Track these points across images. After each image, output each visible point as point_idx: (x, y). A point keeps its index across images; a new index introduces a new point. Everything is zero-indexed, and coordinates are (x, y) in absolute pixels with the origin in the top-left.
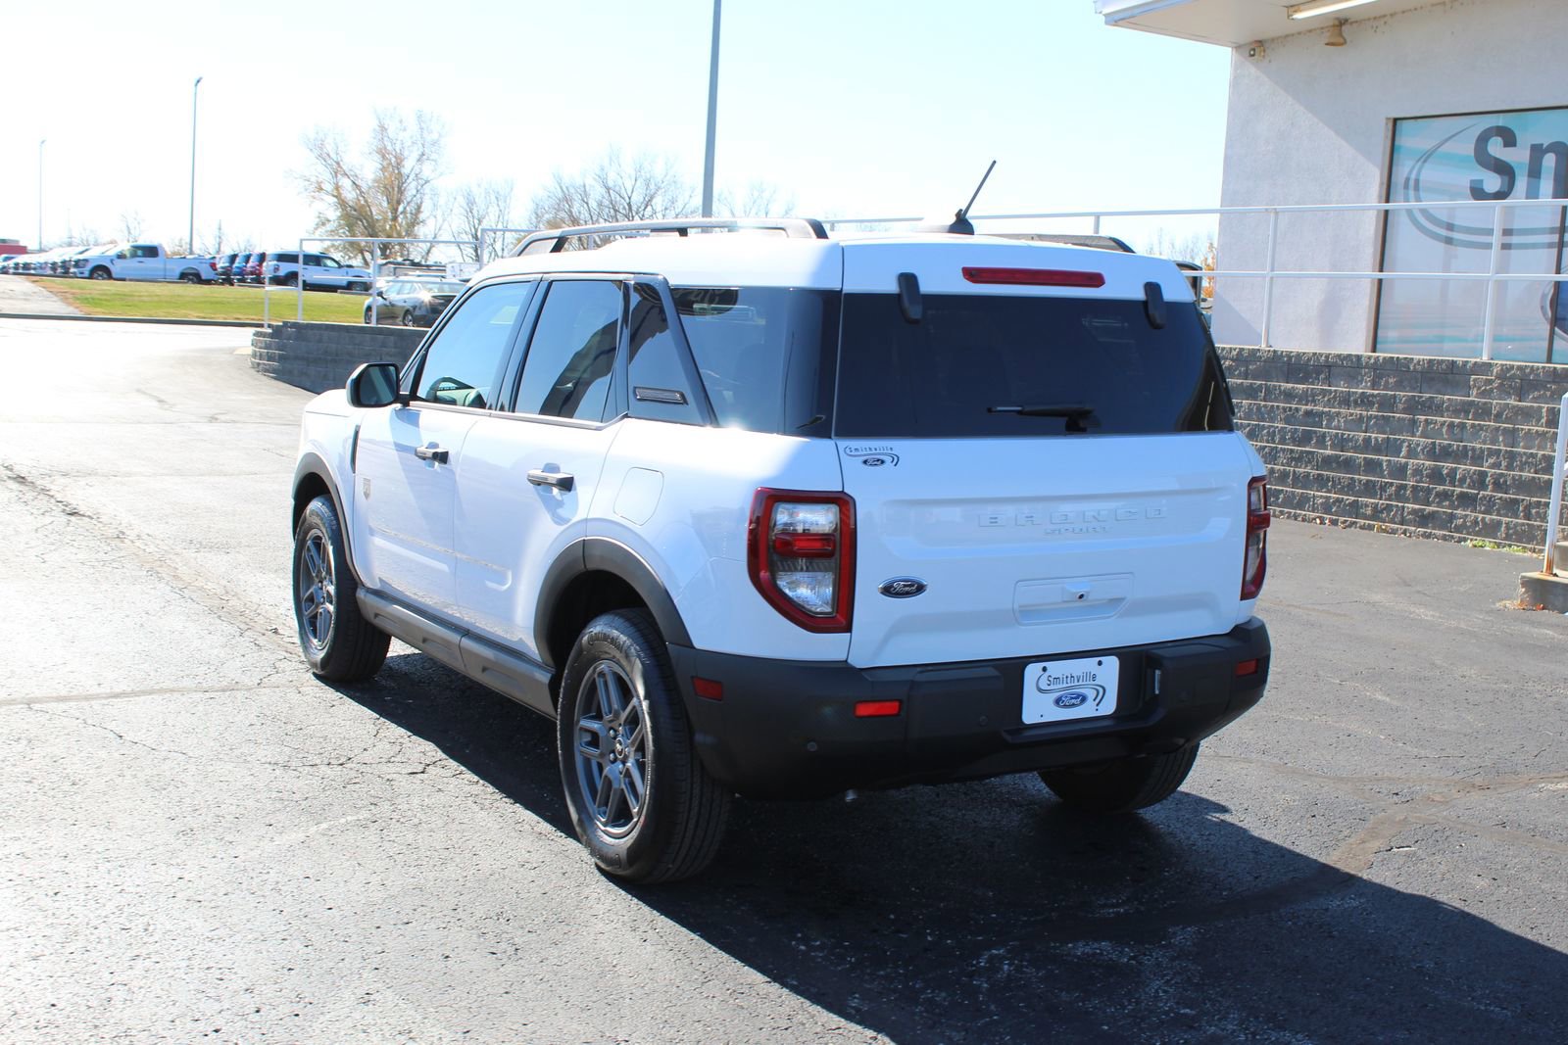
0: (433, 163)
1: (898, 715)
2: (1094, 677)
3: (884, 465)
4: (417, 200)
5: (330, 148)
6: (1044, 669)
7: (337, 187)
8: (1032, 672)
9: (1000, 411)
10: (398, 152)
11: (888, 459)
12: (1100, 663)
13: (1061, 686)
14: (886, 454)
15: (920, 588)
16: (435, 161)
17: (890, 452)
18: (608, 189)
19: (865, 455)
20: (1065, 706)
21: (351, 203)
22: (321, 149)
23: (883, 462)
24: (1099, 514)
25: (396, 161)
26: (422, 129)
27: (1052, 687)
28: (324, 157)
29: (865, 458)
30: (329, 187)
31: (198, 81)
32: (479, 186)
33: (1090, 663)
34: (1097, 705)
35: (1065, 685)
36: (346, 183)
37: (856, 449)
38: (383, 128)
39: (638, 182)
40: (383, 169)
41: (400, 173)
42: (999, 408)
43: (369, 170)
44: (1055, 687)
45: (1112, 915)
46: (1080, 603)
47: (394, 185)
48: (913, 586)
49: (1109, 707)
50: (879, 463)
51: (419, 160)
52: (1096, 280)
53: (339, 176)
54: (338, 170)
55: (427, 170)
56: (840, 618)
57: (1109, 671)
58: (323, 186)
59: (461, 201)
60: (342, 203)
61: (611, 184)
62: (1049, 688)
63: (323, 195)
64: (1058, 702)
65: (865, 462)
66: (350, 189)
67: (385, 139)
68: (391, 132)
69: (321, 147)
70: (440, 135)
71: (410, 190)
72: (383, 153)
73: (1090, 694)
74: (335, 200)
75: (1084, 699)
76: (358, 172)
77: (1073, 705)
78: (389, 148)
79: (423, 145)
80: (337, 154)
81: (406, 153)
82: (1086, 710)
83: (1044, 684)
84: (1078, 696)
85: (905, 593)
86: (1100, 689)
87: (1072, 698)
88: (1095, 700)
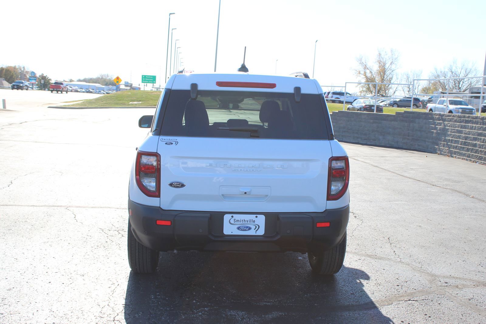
0: (395, 65)
1: (170, 226)
2: (254, 221)
3: (172, 145)
4: (391, 76)
5: (363, 61)
6: (232, 217)
7: (365, 73)
8: (227, 217)
9: (220, 129)
10: (384, 61)
12: (256, 217)
13: (240, 223)
14: (173, 141)
15: (183, 186)
16: (395, 64)
17: (176, 140)
18: (452, 72)
19: (166, 141)
20: (242, 230)
21: (369, 78)
22: (361, 61)
23: (172, 144)
24: (255, 166)
25: (383, 64)
26: (392, 54)
27: (236, 223)
28: (361, 63)
29: (166, 142)
30: (362, 72)
31: (316, 41)
32: (411, 72)
33: (253, 217)
34: (256, 231)
36: (368, 71)
37: (165, 139)
38: (380, 54)
39: (463, 70)
40: (380, 67)
41: (384, 68)
42: (220, 128)
43: (375, 68)
44: (237, 223)
45: (263, 305)
46: (245, 196)
47: (383, 71)
48: (180, 184)
49: (261, 232)
50: (171, 144)
51: (391, 64)
52: (273, 86)
53: (366, 69)
54: (365, 68)
55: (393, 67)
56: (156, 194)
57: (261, 220)
58: (361, 72)
59: (405, 77)
60: (366, 77)
61: (453, 71)
62: (235, 223)
63: (361, 75)
64: (238, 228)
65: (166, 144)
66: (369, 73)
67: (381, 58)
68: (382, 56)
69: (361, 60)
70: (398, 56)
71: (387, 73)
72: (380, 62)
74: (364, 76)
75: (250, 229)
76: (372, 68)
77: (245, 230)
78: (382, 60)
79: (392, 60)
80: (366, 62)
81: (387, 62)
82: (252, 232)
83: (232, 221)
84: (247, 227)
85: (178, 187)
86: (256, 225)
87: (244, 228)
88: (255, 229)
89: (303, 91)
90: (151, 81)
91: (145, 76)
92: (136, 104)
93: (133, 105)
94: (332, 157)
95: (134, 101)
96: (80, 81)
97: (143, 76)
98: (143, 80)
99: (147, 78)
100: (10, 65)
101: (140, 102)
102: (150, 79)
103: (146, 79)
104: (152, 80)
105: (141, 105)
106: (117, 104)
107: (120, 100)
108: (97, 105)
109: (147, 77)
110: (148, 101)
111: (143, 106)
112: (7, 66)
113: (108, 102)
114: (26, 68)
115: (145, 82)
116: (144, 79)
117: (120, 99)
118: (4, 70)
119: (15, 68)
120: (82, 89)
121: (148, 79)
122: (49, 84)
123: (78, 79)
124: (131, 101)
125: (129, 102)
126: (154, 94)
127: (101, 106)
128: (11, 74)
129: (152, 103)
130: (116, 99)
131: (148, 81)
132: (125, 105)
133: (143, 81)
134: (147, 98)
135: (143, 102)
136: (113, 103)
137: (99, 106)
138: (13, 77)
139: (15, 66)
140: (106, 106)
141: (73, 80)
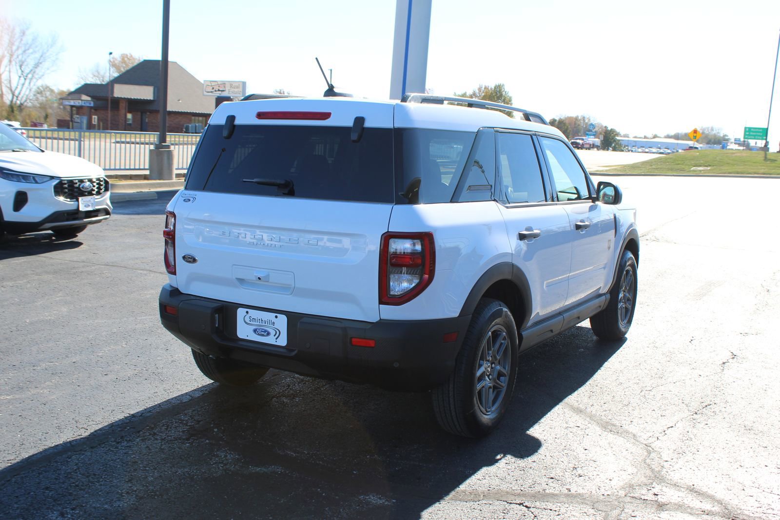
2: (274, 323)
6: (247, 312)
8: (241, 312)
11: (192, 199)
12: (276, 317)
13: (256, 323)
14: (192, 197)
15: (195, 260)
20: (259, 335)
27: (251, 323)
33: (271, 316)
34: (276, 339)
35: (258, 323)
44: (253, 323)
46: (260, 283)
48: (192, 258)
49: (283, 342)
52: (327, 116)
57: (282, 322)
64: (255, 331)
73: (273, 332)
75: (268, 334)
77: (263, 335)
82: (270, 340)
83: (247, 320)
84: (265, 331)
85: (190, 262)
86: (277, 330)
87: (262, 331)
88: (275, 336)
89: (368, 124)
90: (760, 136)
91: (750, 129)
92: (700, 171)
93: (696, 171)
94: (388, 231)
95: (700, 166)
96: (668, 137)
97: (745, 128)
98: (747, 135)
99: (753, 132)
100: (569, 116)
101: (709, 168)
102: (758, 134)
103: (751, 133)
104: (761, 134)
105: (709, 173)
106: (672, 170)
107: (678, 164)
108: (641, 171)
109: (752, 130)
110: (722, 166)
111: (711, 173)
112: (566, 116)
113: (659, 167)
114: (591, 120)
115: (749, 137)
116: (747, 133)
117: (679, 162)
118: (557, 122)
119: (576, 119)
120: (668, 149)
121: (755, 134)
122: (615, 141)
123: (666, 134)
124: (694, 166)
125: (691, 168)
126: (736, 156)
127: (647, 172)
128: (566, 127)
129: (727, 169)
130: (673, 162)
131: (755, 136)
132: (683, 172)
133: (746, 137)
134: (720, 162)
135: (713, 168)
136: (665, 169)
137: (644, 172)
138: (568, 132)
139: (578, 117)
140: (654, 172)
141: (658, 135)
